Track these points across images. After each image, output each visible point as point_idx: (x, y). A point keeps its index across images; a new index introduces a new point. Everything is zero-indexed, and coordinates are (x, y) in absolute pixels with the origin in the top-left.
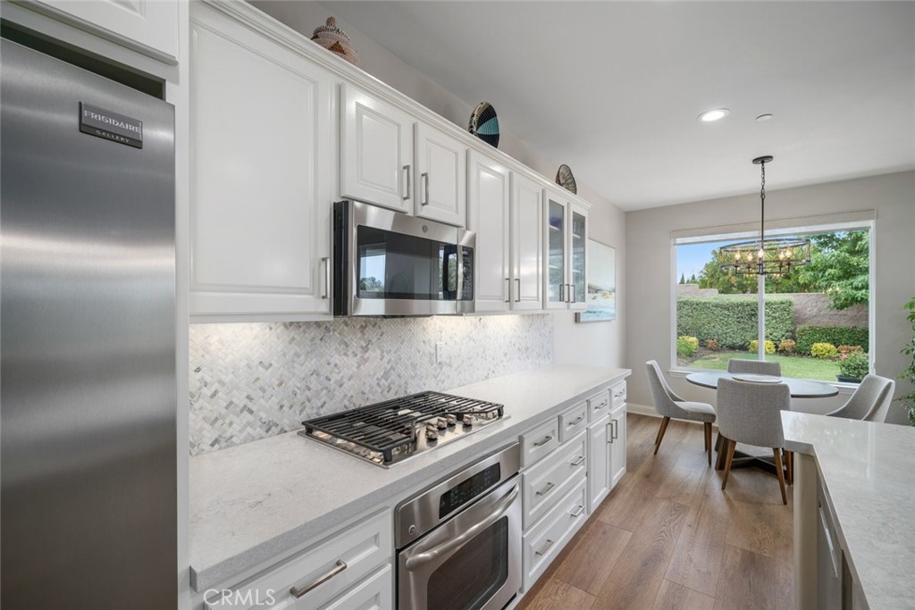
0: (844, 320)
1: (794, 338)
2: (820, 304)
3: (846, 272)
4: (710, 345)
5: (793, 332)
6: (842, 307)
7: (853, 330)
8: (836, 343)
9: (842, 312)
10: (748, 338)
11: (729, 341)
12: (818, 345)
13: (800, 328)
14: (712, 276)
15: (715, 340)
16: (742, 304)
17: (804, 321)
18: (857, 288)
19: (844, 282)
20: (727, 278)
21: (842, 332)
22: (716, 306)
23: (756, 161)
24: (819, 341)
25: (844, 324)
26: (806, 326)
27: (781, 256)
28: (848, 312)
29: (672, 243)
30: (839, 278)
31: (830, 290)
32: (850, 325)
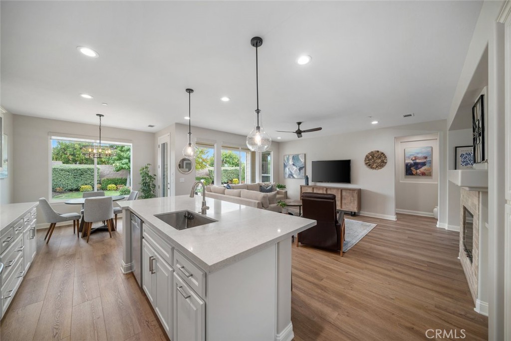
0: (118, 176)
1: (100, 184)
2: (110, 170)
3: (119, 158)
4: (58, 191)
5: (100, 181)
6: (118, 171)
7: (121, 179)
8: (116, 184)
9: (118, 173)
10: (80, 185)
11: (69, 187)
12: (110, 186)
13: (103, 179)
14: (57, 154)
15: (61, 188)
16: (76, 169)
17: (104, 176)
18: (123, 164)
19: (119, 162)
20: (67, 156)
21: (118, 180)
22: (62, 170)
23: (97, 115)
24: (110, 184)
25: (119, 177)
26: (105, 178)
27: (107, 152)
28: (120, 172)
29: (49, 138)
30: (117, 160)
31: (114, 165)
32: (120, 177)
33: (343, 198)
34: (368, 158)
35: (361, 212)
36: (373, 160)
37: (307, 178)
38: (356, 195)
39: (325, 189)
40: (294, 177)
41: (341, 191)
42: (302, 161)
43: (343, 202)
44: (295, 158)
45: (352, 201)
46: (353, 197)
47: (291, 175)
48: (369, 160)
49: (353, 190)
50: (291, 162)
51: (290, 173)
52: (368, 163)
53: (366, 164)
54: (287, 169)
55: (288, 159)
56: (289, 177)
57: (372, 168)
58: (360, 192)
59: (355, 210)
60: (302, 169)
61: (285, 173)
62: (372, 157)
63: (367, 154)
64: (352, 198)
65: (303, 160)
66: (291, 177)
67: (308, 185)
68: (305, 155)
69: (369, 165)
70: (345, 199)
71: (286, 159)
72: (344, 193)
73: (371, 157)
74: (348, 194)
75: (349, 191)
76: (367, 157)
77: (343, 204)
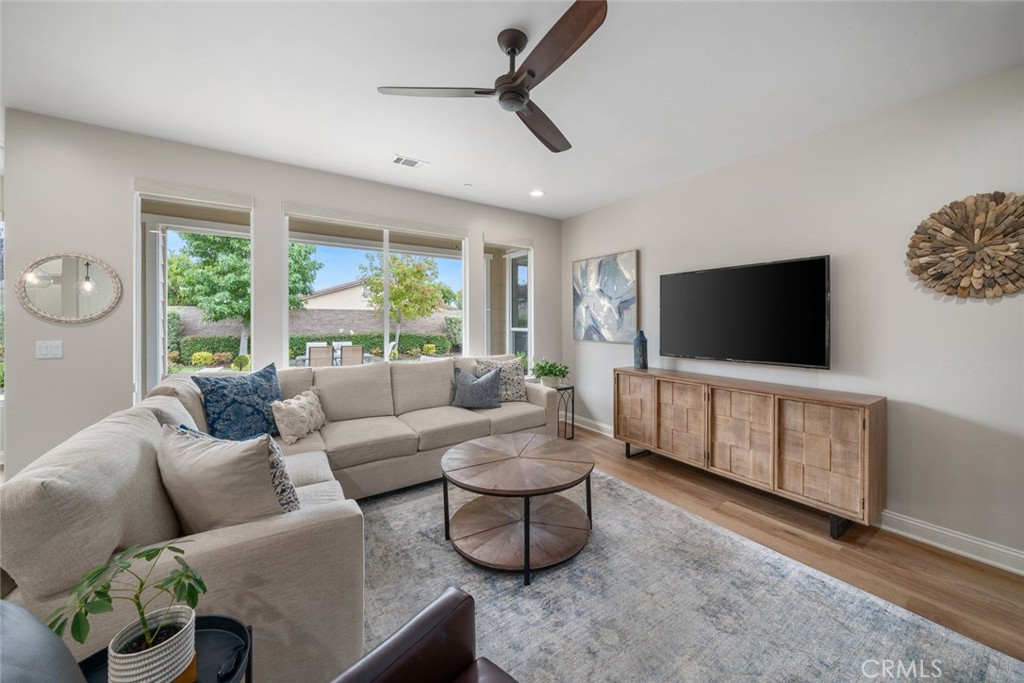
0: (219, 331)
8: (213, 351)
9: (215, 324)
12: (198, 355)
21: (219, 341)
24: (199, 350)
25: (221, 334)
32: (225, 335)
33: (788, 438)
34: (931, 239)
35: (887, 513)
36: (962, 250)
37: (642, 343)
38: (857, 431)
39: (704, 389)
40: (602, 339)
41: (781, 405)
42: (627, 275)
43: (790, 457)
44: (607, 266)
45: (837, 459)
46: (844, 442)
47: (593, 331)
48: (935, 251)
49: (843, 406)
50: (593, 285)
51: (591, 323)
52: (929, 265)
53: (919, 270)
54: (584, 310)
55: (585, 274)
56: (588, 337)
57: (955, 290)
58: (880, 417)
59: (856, 509)
60: (627, 308)
61: (576, 324)
62: (959, 231)
63: (922, 216)
64: (837, 447)
65: (629, 275)
66: (595, 336)
67: (644, 366)
68: (638, 253)
69: (939, 277)
70: (798, 444)
71: (579, 276)
72: (794, 418)
73: (947, 232)
74: (813, 425)
75: (818, 408)
76: (924, 234)
77: (787, 470)
